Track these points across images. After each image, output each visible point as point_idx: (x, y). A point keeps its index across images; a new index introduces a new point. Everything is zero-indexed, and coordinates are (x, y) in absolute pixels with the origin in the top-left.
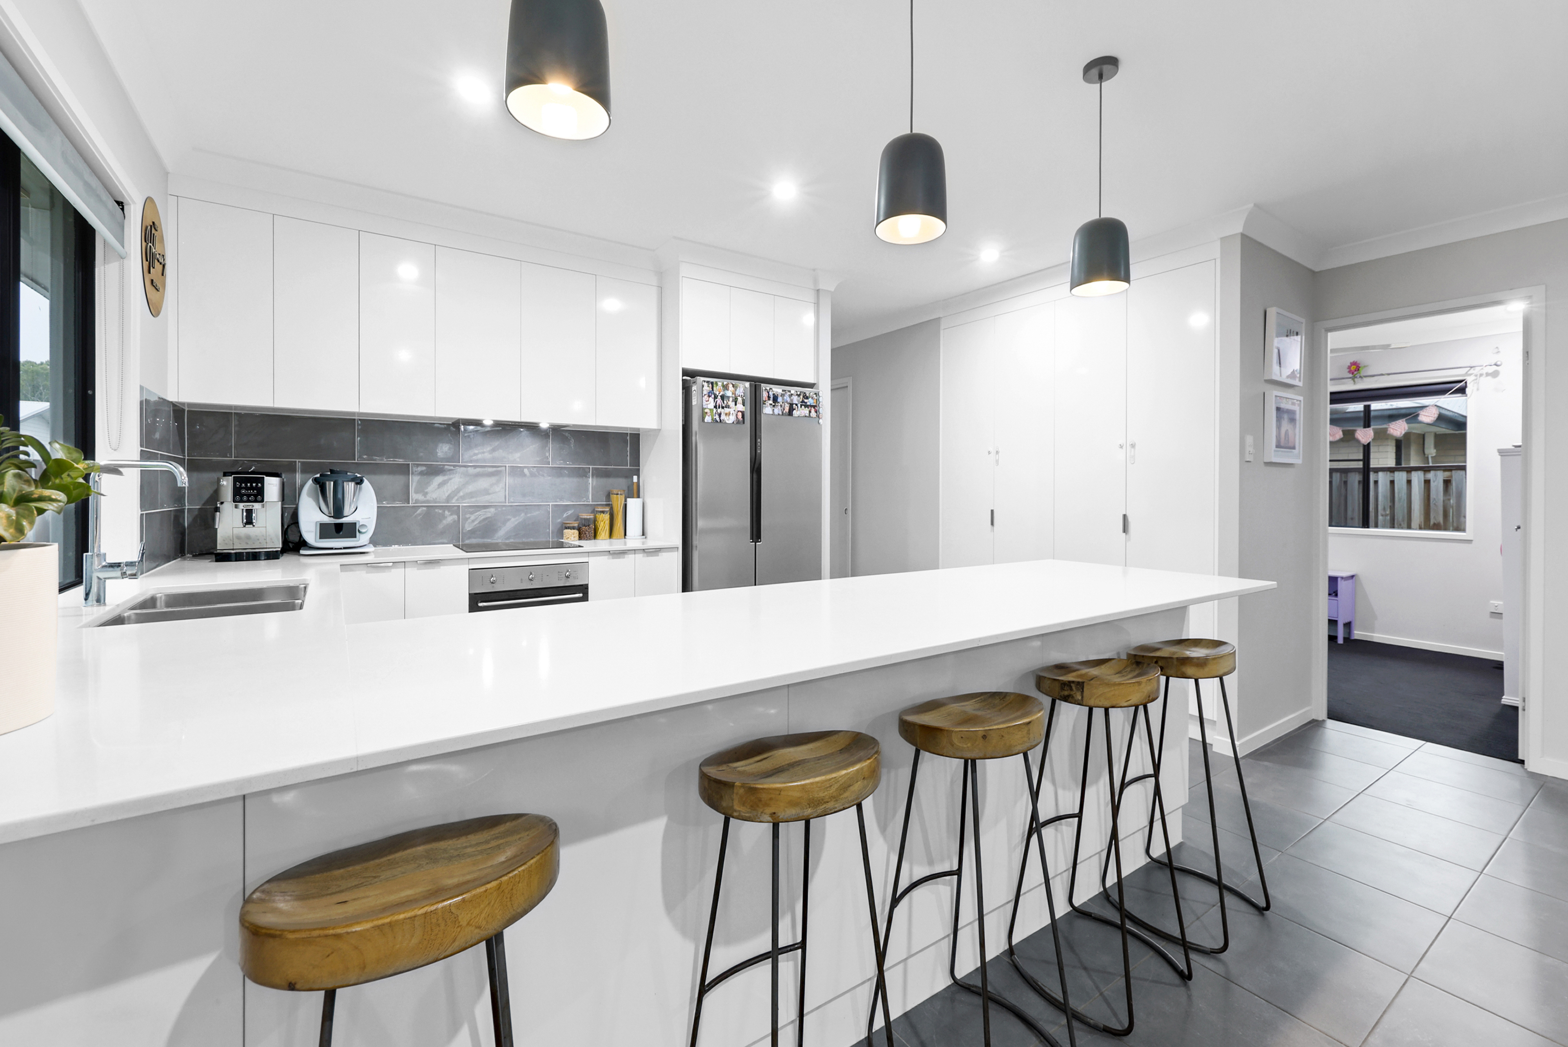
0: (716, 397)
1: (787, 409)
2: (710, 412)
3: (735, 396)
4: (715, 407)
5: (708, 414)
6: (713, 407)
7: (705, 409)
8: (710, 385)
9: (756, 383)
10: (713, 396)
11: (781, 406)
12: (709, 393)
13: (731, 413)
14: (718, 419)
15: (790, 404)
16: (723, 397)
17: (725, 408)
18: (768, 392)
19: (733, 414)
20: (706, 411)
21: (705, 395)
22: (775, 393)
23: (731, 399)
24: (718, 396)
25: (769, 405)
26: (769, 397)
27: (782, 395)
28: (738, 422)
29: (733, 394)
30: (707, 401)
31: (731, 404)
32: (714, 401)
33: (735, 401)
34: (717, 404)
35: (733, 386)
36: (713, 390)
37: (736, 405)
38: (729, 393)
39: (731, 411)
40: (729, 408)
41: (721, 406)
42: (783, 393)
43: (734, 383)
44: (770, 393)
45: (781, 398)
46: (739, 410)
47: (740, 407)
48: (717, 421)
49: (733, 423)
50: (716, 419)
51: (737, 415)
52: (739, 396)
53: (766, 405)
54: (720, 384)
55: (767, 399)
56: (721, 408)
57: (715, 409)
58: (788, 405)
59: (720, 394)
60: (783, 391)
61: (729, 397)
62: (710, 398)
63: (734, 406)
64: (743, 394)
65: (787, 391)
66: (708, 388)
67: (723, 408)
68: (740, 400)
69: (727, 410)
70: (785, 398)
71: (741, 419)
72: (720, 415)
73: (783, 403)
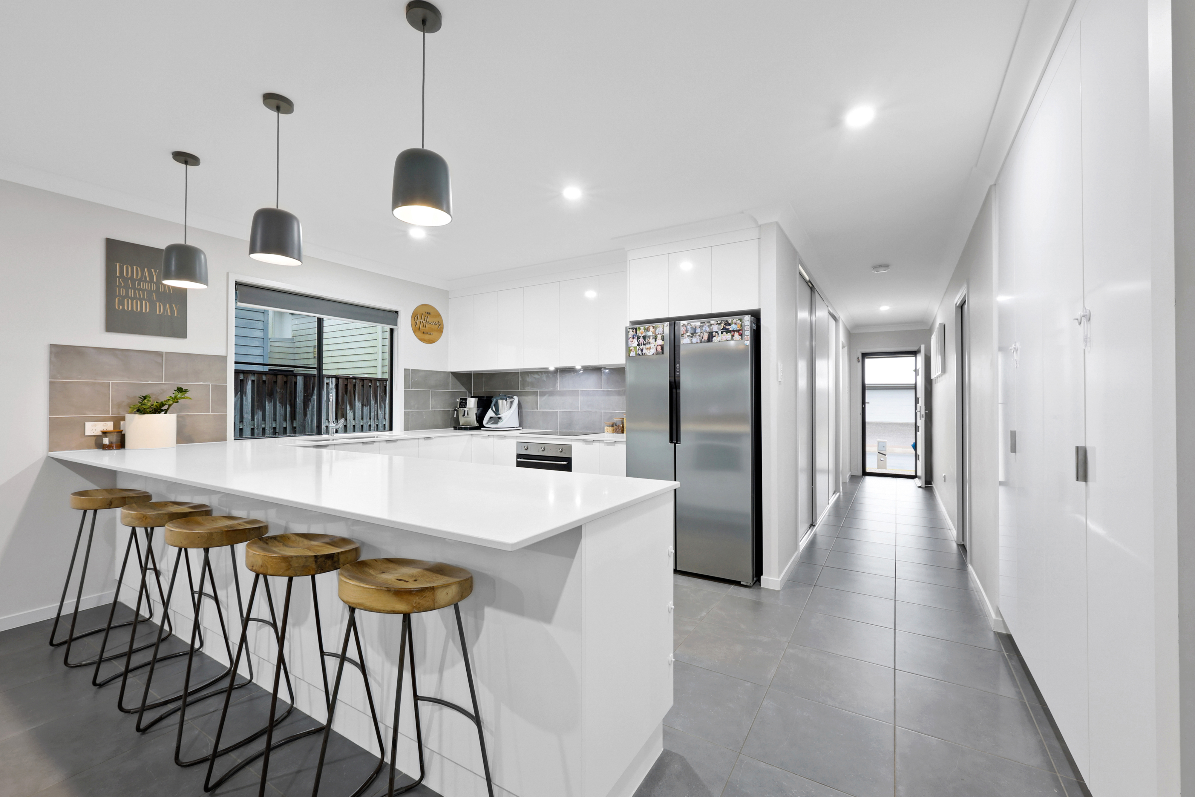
0: (638, 338)
1: (706, 337)
2: (634, 349)
3: (655, 335)
4: (638, 345)
5: (633, 351)
6: (636, 345)
7: (630, 347)
8: (634, 330)
9: (673, 322)
10: (636, 338)
11: (699, 336)
12: (633, 336)
13: (652, 347)
14: (640, 353)
15: (709, 332)
16: (644, 338)
17: (646, 345)
18: (686, 327)
19: (653, 348)
20: (631, 348)
21: (630, 338)
22: (692, 326)
23: (651, 337)
24: (640, 337)
25: (687, 336)
26: (687, 331)
27: (700, 327)
28: (658, 353)
29: (653, 333)
30: (631, 342)
31: (652, 341)
32: (637, 341)
33: (655, 339)
34: (640, 343)
35: (653, 327)
36: (636, 333)
37: (656, 341)
38: (650, 333)
39: (652, 346)
40: (649, 344)
41: (643, 344)
42: (701, 325)
43: (654, 326)
44: (688, 327)
45: (699, 329)
46: (658, 344)
47: (660, 342)
48: (640, 355)
49: (654, 354)
50: (638, 353)
51: (656, 348)
52: (659, 334)
53: (684, 337)
54: (642, 328)
55: (685, 332)
56: (643, 345)
57: (638, 347)
58: (707, 334)
59: (642, 336)
60: (701, 323)
61: (649, 337)
62: (634, 339)
63: (654, 342)
64: (662, 332)
65: (705, 323)
66: (633, 333)
67: (644, 345)
68: (659, 337)
69: (648, 346)
70: (704, 328)
71: (661, 351)
72: (642, 350)
73: (701, 333)
